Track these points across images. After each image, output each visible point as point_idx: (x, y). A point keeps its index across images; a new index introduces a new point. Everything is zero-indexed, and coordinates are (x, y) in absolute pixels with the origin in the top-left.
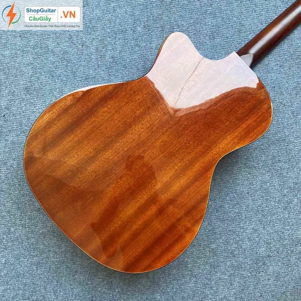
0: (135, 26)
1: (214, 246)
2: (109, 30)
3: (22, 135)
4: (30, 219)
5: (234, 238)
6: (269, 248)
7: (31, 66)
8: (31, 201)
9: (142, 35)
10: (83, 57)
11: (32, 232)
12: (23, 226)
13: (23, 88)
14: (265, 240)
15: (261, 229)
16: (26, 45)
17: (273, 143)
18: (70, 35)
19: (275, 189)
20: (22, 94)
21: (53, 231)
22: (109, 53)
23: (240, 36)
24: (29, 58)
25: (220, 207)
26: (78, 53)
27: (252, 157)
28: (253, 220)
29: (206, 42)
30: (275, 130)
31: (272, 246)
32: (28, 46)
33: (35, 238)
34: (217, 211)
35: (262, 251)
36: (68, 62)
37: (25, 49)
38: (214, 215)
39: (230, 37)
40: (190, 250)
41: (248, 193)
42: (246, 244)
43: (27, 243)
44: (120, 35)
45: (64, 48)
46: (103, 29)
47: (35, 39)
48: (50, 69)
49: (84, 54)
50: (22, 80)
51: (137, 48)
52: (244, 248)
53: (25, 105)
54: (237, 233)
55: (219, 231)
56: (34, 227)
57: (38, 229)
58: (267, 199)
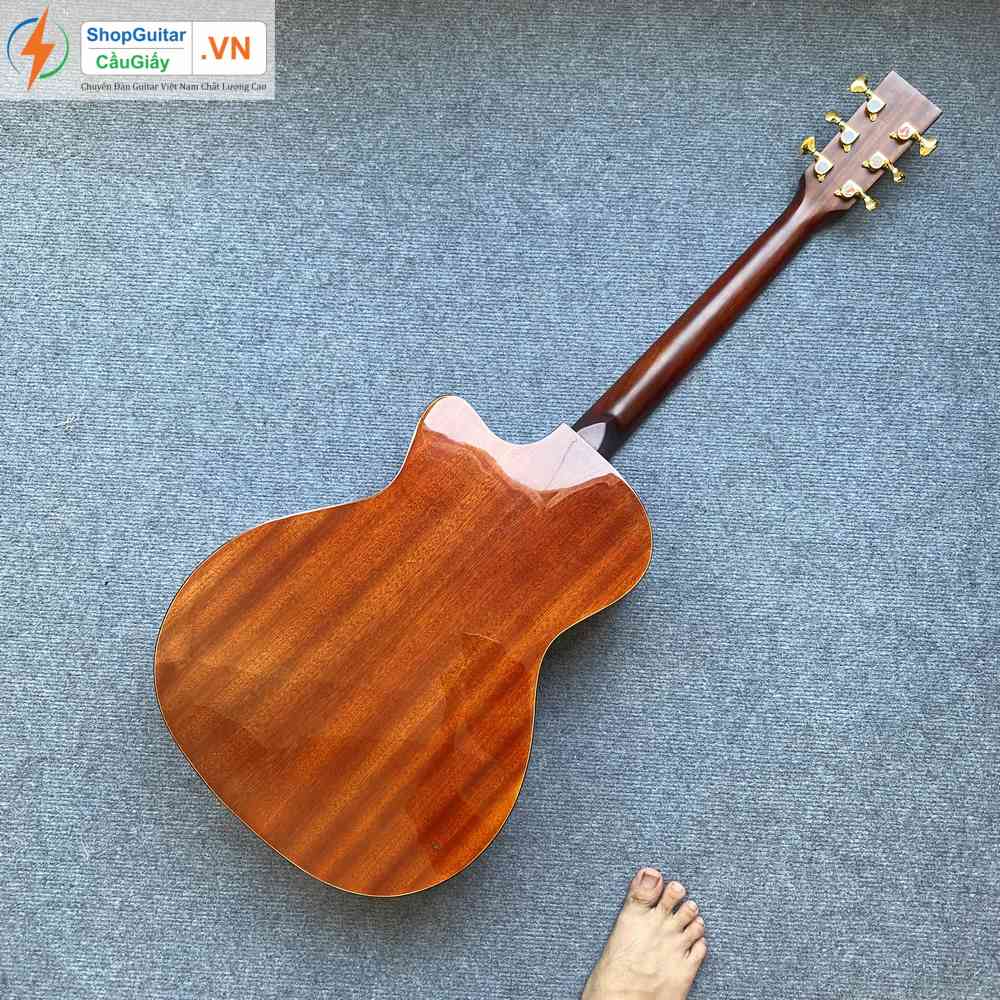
0: (371, 372)
1: (578, 837)
2: (318, 387)
3: (145, 621)
4: (172, 806)
5: (623, 816)
6: (706, 834)
7: (159, 475)
8: (170, 763)
9: (389, 390)
10: (267, 447)
11: (178, 834)
12: (157, 821)
13: (145, 521)
14: (695, 815)
15: (682, 791)
16: (147, 432)
17: (689, 596)
18: (237, 403)
19: (704, 697)
20: (142, 534)
21: (223, 830)
22: (321, 432)
23: (595, 373)
24: (154, 458)
25: (586, 747)
26: (257, 439)
27: (646, 630)
28: (661, 771)
29: (524, 394)
30: (689, 566)
31: (710, 828)
32: (150, 434)
33: (182, 846)
34: (581, 757)
35: (690, 840)
36: (237, 459)
37: (145, 441)
38: (573, 765)
39: (573, 378)
40: (526, 850)
41: (644, 711)
42: (653, 829)
43: (166, 860)
44: (343, 393)
45: (226, 430)
46: (306, 385)
47: (164, 418)
48: (199, 477)
49: (269, 440)
50: (142, 505)
51: (379, 418)
52: (647, 837)
53: (150, 557)
54: (629, 803)
55: (587, 802)
56: (182, 823)
57: (190, 826)
58: (688, 722)
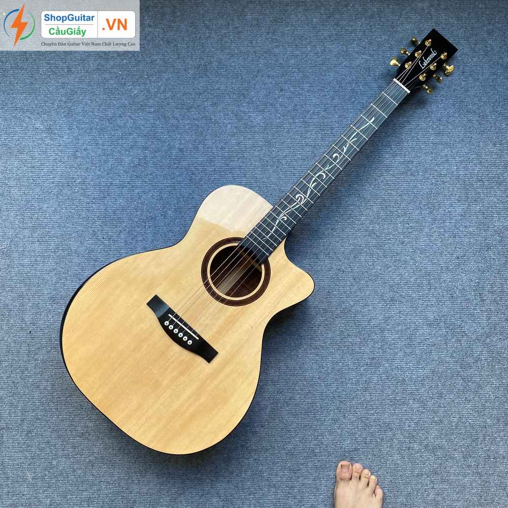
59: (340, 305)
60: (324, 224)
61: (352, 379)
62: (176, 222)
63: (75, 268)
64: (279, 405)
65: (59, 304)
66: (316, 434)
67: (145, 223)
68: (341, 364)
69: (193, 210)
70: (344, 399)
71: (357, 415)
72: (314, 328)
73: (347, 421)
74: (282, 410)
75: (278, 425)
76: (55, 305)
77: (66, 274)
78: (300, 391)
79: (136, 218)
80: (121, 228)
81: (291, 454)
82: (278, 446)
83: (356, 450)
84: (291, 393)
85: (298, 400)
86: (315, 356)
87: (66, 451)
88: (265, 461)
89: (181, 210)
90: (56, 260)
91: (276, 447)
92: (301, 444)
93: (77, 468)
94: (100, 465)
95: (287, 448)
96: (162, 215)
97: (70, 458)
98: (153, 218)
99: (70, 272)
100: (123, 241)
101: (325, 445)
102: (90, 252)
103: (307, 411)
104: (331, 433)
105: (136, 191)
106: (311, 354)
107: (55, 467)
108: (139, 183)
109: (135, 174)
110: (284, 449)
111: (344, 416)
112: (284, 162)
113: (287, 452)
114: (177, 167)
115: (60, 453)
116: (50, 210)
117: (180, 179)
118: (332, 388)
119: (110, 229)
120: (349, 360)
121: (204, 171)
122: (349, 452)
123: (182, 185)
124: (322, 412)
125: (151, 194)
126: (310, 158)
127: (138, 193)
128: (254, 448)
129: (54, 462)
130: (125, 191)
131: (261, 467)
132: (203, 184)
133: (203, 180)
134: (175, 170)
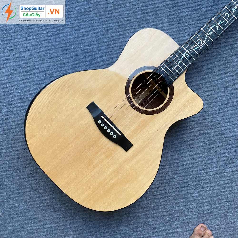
59: (211, 121)
60: (207, 65)
61: (214, 169)
62: (106, 55)
63: (37, 80)
64: (165, 182)
65: (25, 103)
66: (187, 201)
67: (86, 54)
68: (207, 159)
69: (119, 47)
70: (207, 181)
71: (214, 192)
72: (192, 135)
73: (207, 195)
74: (166, 184)
75: (163, 194)
76: (22, 103)
77: (31, 84)
78: (179, 174)
79: (79, 50)
80: (69, 56)
81: (169, 213)
82: (161, 207)
83: (211, 213)
84: (173, 174)
85: (177, 180)
86: (191, 152)
87: (24, 198)
88: (152, 216)
89: (111, 47)
90: (24, 73)
91: (160, 208)
92: (176, 207)
93: (31, 210)
94: (46, 209)
95: (167, 209)
96: (97, 49)
97: (27, 203)
98: (91, 51)
99: (33, 82)
100: (70, 65)
101: (192, 209)
102: (48, 70)
103: (182, 187)
104: (196, 202)
105: (81, 31)
106: (189, 151)
107: (17, 208)
108: (83, 25)
109: (81, 19)
110: (165, 209)
111: (206, 192)
112: (184, 20)
113: (167, 211)
114: (110, 17)
115: (21, 199)
116: (22, 39)
117: (111, 25)
118: (200, 173)
119: (62, 56)
120: (213, 157)
121: (128, 21)
122: (206, 214)
123: (113, 29)
124: (192, 188)
125: (91, 34)
126: (201, 19)
127: (83, 33)
128: (146, 207)
129: (17, 205)
130: (74, 30)
131: (149, 219)
132: (127, 30)
133: (128, 27)
134: (109, 18)
